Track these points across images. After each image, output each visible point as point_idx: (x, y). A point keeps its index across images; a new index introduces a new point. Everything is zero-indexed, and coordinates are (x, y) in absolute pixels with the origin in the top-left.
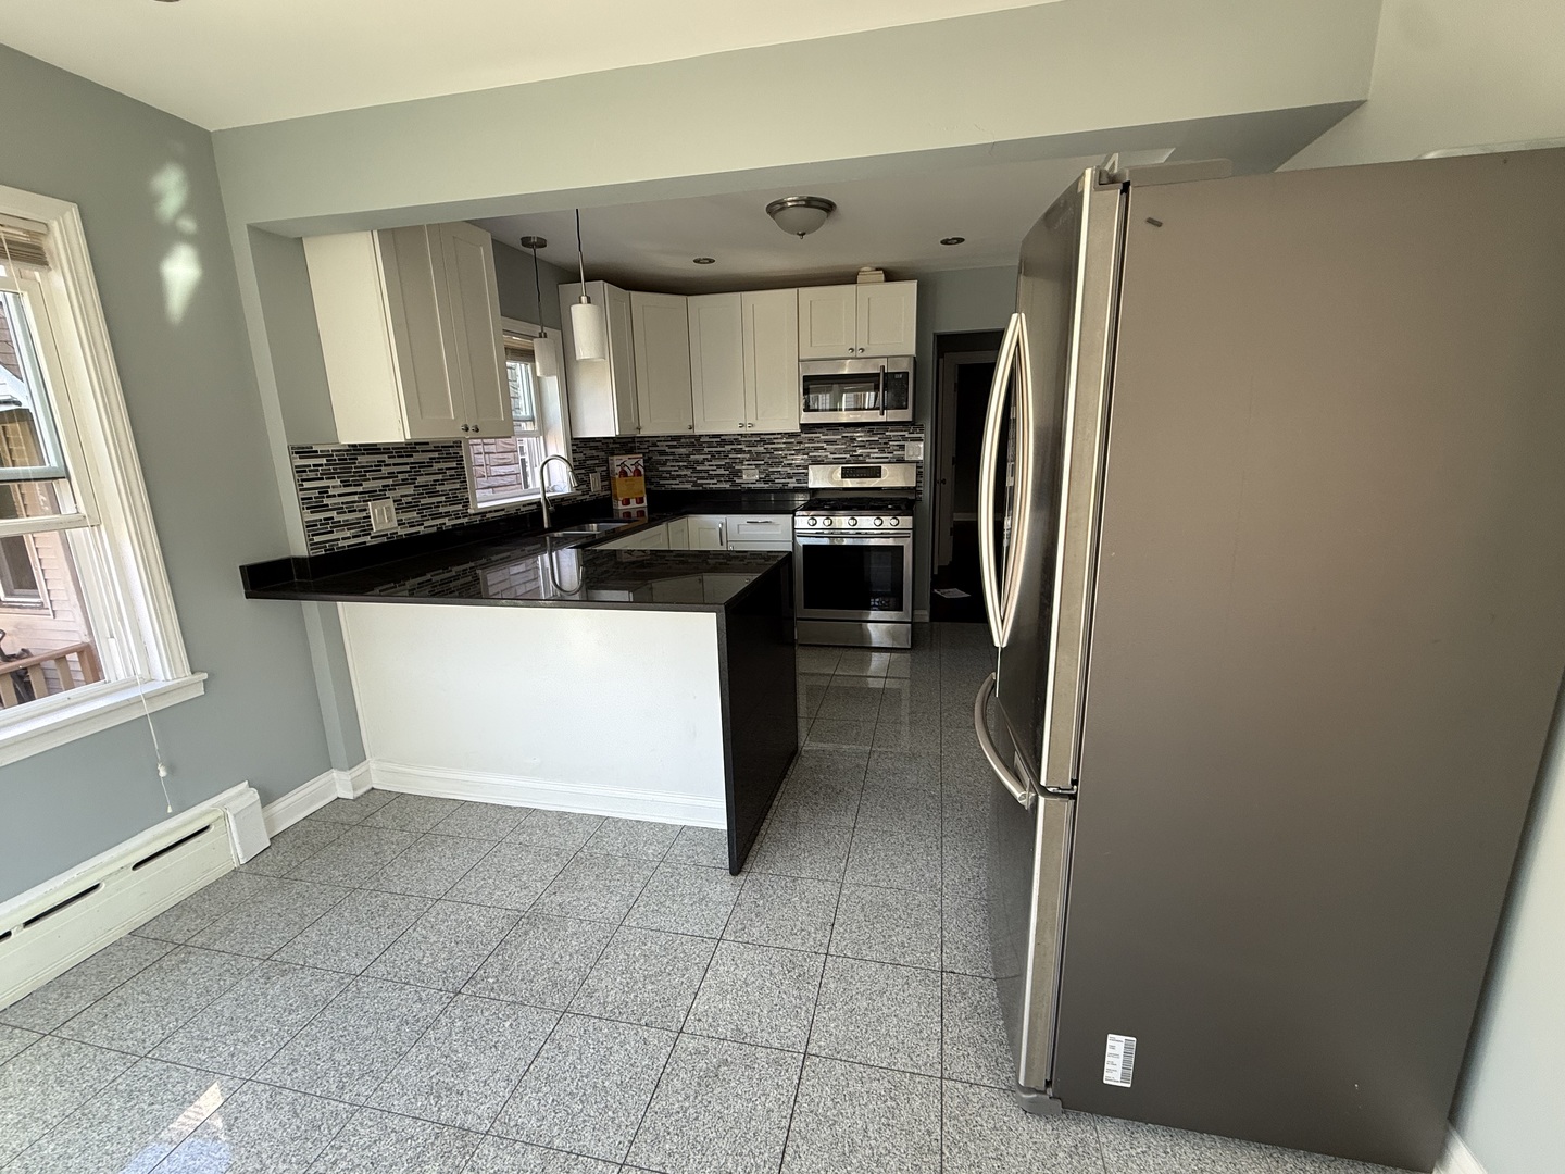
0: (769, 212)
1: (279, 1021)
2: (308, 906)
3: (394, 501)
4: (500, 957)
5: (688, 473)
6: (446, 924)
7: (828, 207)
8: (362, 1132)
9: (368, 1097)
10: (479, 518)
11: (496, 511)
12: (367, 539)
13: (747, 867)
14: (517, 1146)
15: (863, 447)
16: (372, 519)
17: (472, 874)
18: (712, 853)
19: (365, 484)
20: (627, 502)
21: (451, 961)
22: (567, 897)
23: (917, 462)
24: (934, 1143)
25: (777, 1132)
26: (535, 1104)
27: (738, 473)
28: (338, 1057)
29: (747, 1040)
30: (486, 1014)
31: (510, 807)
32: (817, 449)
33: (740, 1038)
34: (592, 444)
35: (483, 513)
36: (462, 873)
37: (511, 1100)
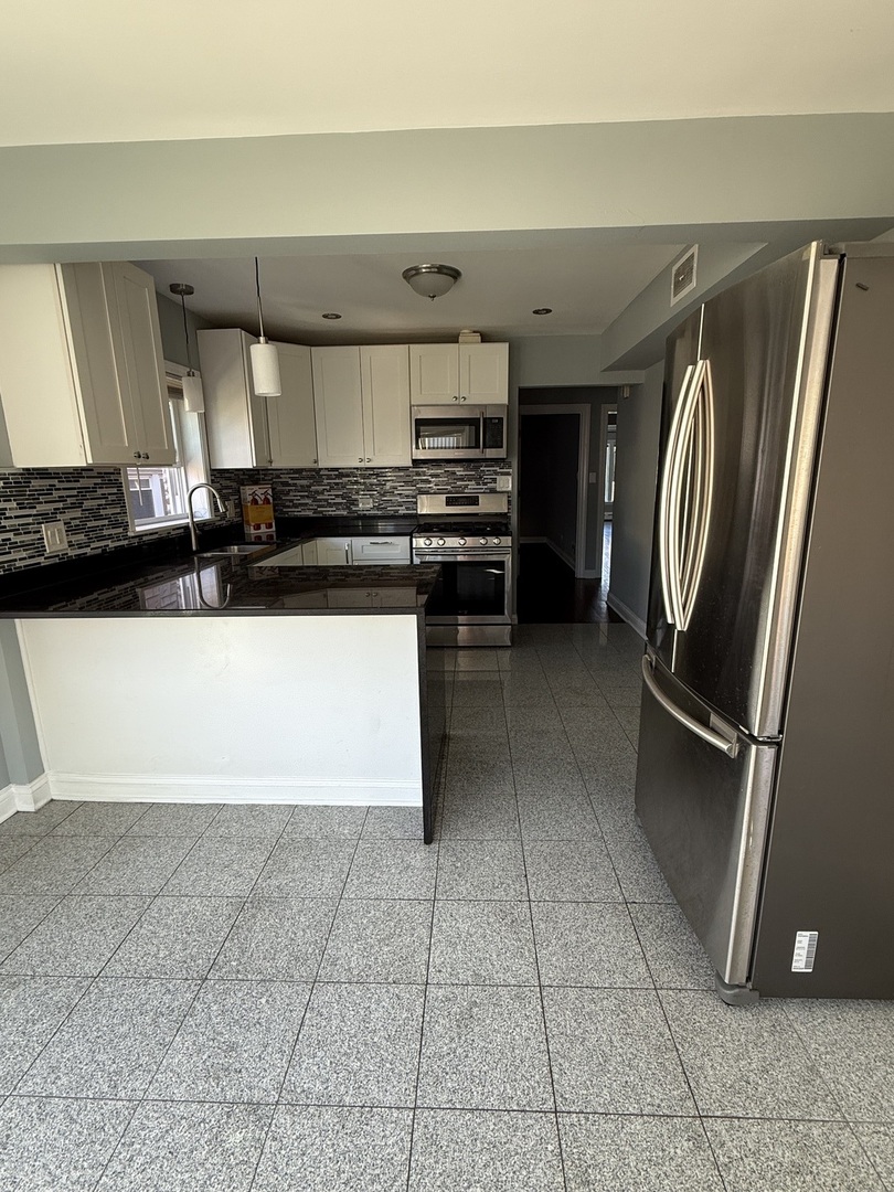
0: (405, 278)
1: (24, 1033)
2: (19, 918)
3: (65, 524)
4: (236, 941)
5: (309, 501)
6: (171, 918)
7: (455, 274)
8: (150, 1124)
9: (145, 1091)
10: (137, 540)
11: (151, 534)
12: (41, 559)
13: (437, 836)
14: (311, 1110)
15: (462, 480)
16: (45, 541)
17: (182, 868)
18: (403, 827)
19: (39, 507)
20: (258, 527)
21: (188, 952)
22: (282, 880)
23: (508, 492)
24: (668, 1042)
25: (539, 1055)
26: (315, 1068)
27: (354, 502)
28: (99, 1057)
29: (487, 982)
30: (240, 995)
31: (200, 805)
32: (423, 481)
33: (480, 982)
34: (227, 475)
35: (140, 536)
36: (172, 869)
37: (290, 1069)
